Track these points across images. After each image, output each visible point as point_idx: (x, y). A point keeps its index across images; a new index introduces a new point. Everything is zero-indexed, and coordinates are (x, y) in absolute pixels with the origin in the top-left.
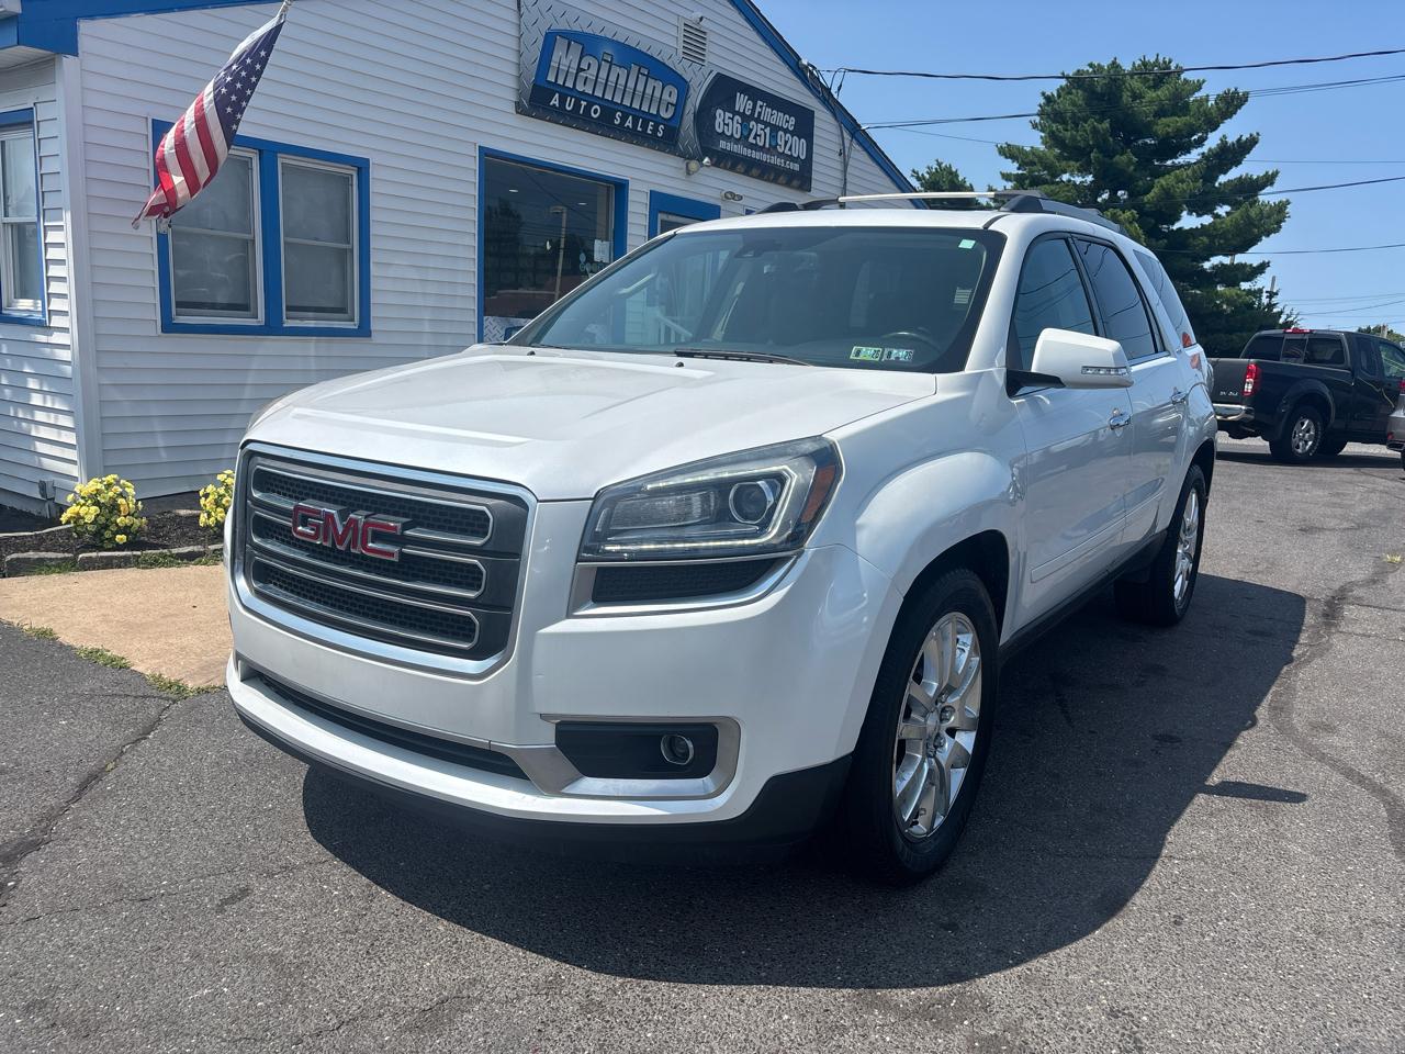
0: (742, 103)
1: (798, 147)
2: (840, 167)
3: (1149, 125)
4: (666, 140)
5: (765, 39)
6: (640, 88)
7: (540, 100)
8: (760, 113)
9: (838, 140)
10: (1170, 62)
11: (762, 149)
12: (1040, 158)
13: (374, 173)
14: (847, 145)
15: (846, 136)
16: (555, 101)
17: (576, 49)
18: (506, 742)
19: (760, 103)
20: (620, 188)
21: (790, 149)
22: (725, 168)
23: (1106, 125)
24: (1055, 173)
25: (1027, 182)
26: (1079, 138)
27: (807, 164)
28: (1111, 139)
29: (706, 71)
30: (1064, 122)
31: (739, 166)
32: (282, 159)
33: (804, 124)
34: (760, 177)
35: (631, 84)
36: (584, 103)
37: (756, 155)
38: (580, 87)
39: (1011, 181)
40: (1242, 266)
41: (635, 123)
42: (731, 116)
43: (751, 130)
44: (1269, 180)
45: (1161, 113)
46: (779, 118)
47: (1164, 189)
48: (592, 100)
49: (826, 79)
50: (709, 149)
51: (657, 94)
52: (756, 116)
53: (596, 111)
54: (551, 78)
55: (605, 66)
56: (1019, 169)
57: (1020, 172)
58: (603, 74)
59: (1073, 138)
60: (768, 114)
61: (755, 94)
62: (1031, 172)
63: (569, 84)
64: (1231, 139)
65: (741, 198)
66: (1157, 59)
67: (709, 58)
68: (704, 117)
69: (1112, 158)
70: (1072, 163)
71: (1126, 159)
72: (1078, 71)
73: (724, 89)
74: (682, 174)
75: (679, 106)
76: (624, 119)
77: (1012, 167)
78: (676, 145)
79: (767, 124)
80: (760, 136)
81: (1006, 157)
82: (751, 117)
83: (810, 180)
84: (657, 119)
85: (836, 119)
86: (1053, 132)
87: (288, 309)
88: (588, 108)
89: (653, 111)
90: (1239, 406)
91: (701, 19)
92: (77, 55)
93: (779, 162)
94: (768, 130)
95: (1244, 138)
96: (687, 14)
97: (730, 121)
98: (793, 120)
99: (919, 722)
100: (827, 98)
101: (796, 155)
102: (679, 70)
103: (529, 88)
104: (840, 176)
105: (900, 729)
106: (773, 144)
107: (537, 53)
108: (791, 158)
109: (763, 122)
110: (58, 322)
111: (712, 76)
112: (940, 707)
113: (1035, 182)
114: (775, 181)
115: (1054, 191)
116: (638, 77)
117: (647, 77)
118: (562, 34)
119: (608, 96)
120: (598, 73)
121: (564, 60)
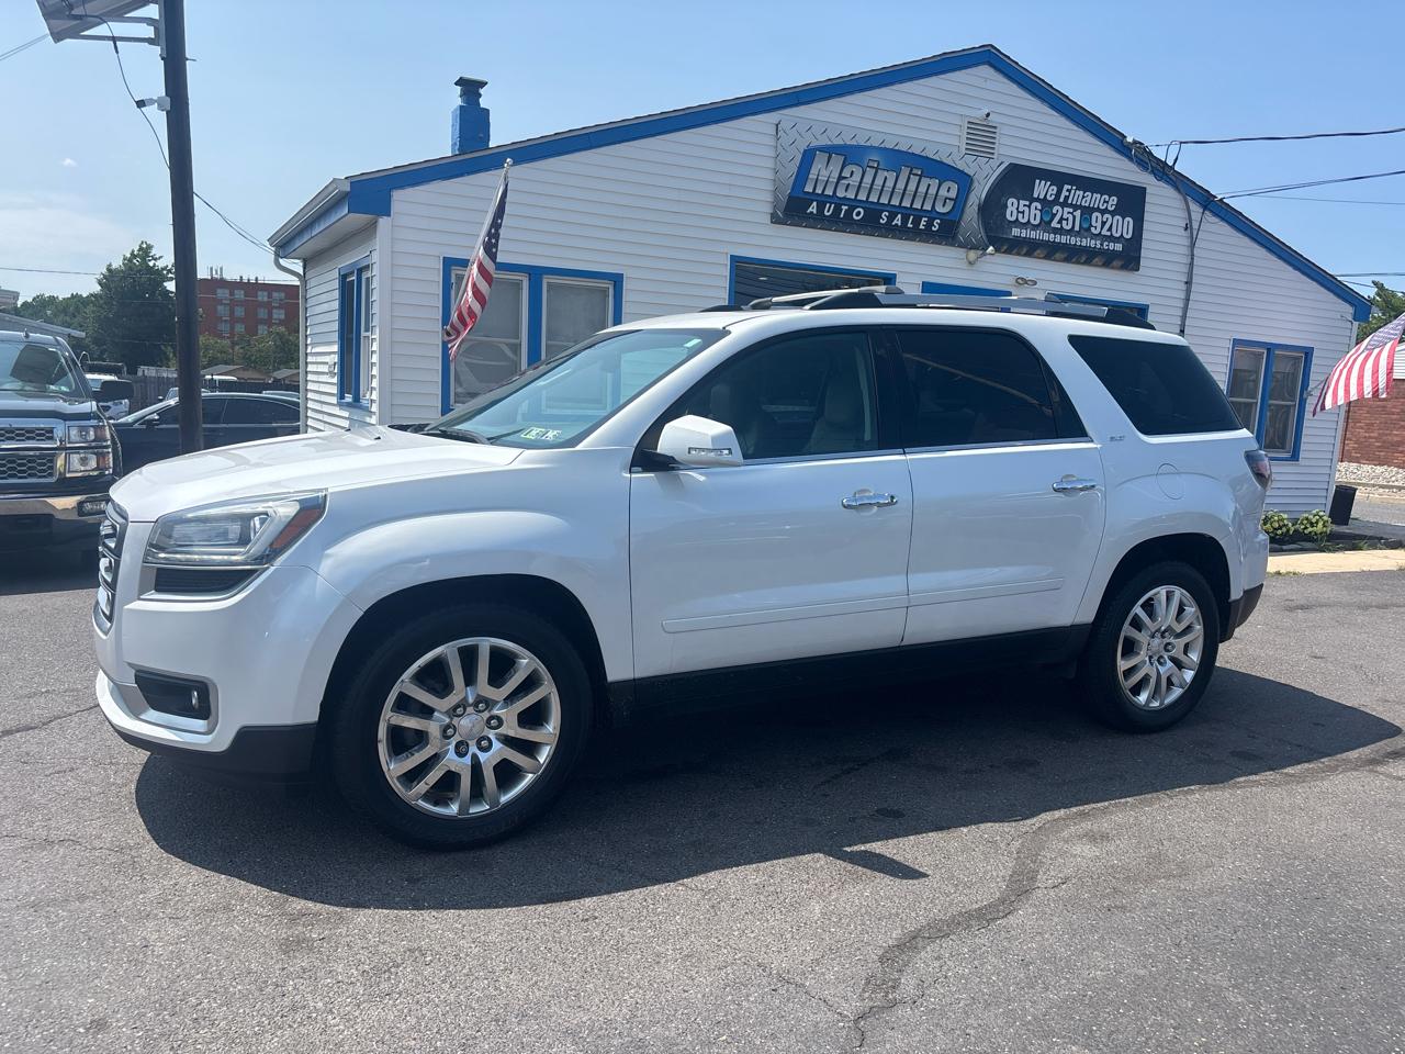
0: (1042, 189)
1: (1124, 227)
2: (1187, 242)
5: (1077, 123)
6: (912, 187)
7: (795, 209)
8: (1067, 198)
9: (1182, 214)
11: (1070, 232)
13: (626, 285)
14: (1196, 216)
15: (1196, 208)
16: (813, 209)
17: (837, 161)
19: (1067, 187)
20: (890, 279)
21: (1110, 229)
22: (1019, 254)
27: (1134, 243)
29: (994, 163)
31: (1038, 251)
32: (547, 279)
33: (1131, 201)
34: (1067, 260)
35: (901, 185)
37: (1063, 239)
38: (841, 194)
41: (905, 221)
42: (1027, 203)
43: (1054, 215)
46: (1094, 200)
48: (854, 203)
49: (1159, 153)
50: (998, 236)
51: (933, 191)
52: (1061, 200)
53: (858, 214)
54: (809, 188)
55: (870, 173)
58: (868, 179)
60: (1077, 196)
61: (1058, 178)
63: (829, 192)
65: (1035, 283)
67: (1000, 150)
68: (992, 209)
73: (1018, 179)
74: (964, 265)
75: (960, 201)
76: (892, 217)
78: (954, 237)
79: (1076, 207)
80: (1067, 219)
82: (1056, 202)
83: (1137, 259)
84: (932, 215)
85: (1179, 191)
88: (849, 213)
89: (928, 207)
91: (988, 115)
92: (389, 215)
93: (1094, 244)
94: (1078, 213)
96: (974, 113)
97: (1026, 209)
98: (1114, 200)
99: (438, 720)
100: (1164, 171)
101: (1118, 235)
102: (960, 165)
103: (784, 200)
104: (1187, 253)
105: (389, 717)
106: (1085, 226)
107: (793, 168)
108: (1111, 238)
109: (1071, 205)
110: (375, 408)
111: (1003, 167)
112: (486, 715)
114: (1088, 263)
116: (909, 178)
117: (921, 176)
118: (822, 149)
119: (873, 199)
120: (862, 179)
121: (824, 172)
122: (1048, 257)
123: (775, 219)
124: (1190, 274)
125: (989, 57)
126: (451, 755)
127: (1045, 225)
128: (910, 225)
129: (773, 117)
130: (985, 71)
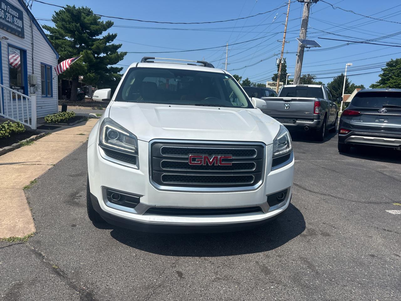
0: (4, 6)
2: (30, 31)
3: (89, 27)
8: (9, 10)
9: (30, 22)
10: (90, 9)
11: (10, 22)
12: (56, 31)
14: (32, 24)
19: (8, 7)
21: (18, 24)
22: (0, 28)
23: (79, 25)
24: (63, 36)
25: (54, 38)
27: (23, 29)
31: (5, 29)
33: (21, 15)
34: (11, 33)
37: (9, 25)
40: (117, 68)
42: (1, 10)
43: (7, 16)
44: (120, 46)
46: (14, 13)
56: (51, 33)
57: (51, 34)
59: (69, 27)
60: (11, 11)
61: (7, 4)
62: (55, 35)
64: (111, 34)
65: (8, 39)
69: (81, 34)
79: (11, 14)
80: (9, 18)
82: (6, 11)
83: (24, 35)
85: (29, 15)
86: (63, 24)
93: (15, 28)
94: (11, 16)
95: (114, 34)
97: (1, 12)
98: (17, 14)
101: (20, 26)
104: (31, 34)
106: (13, 21)
108: (18, 27)
113: (57, 38)
114: (14, 34)
115: (64, 42)
122: (7, 31)
124: (33, 41)
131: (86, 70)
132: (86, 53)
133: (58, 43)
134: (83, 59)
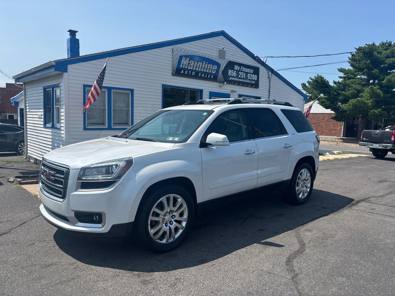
0: (236, 67)
1: (255, 77)
2: (268, 81)
3: (384, 61)
4: (214, 78)
5: (243, 51)
6: (206, 66)
7: (178, 72)
8: (242, 70)
9: (267, 74)
10: (391, 42)
11: (243, 78)
12: (350, 72)
13: (135, 92)
14: (270, 75)
15: (270, 73)
16: (182, 72)
17: (188, 59)
18: (66, 215)
19: (242, 67)
20: (201, 91)
21: (252, 78)
22: (231, 84)
23: (369, 61)
24: (355, 76)
25: (347, 78)
26: (360, 66)
27: (257, 81)
28: (371, 65)
29: (225, 61)
30: (356, 62)
31: (236, 84)
32: (112, 91)
33: (256, 71)
34: (243, 86)
35: (203, 66)
36: (190, 72)
37: (241, 80)
38: (189, 68)
39: (342, 78)
41: (205, 75)
43: (239, 74)
45: (387, 57)
46: (248, 70)
47: (388, 79)
48: (192, 71)
49: (262, 59)
50: (227, 80)
51: (211, 68)
52: (241, 70)
53: (193, 73)
54: (181, 66)
55: (196, 62)
56: (344, 75)
57: (345, 76)
58: (196, 64)
60: (245, 70)
61: (240, 65)
62: (348, 76)
63: (186, 67)
65: (236, 92)
66: (387, 42)
67: (226, 57)
68: (225, 72)
69: (371, 71)
70: (360, 73)
71: (376, 71)
72: (360, 47)
73: (231, 65)
74: (219, 87)
75: (218, 70)
76: (202, 74)
77: (342, 75)
78: (217, 80)
79: (244, 72)
80: (242, 75)
81: (340, 72)
82: (239, 71)
83: (258, 85)
84: (211, 74)
85: (266, 69)
87: (113, 124)
88: (191, 73)
89: (210, 72)
90: (390, 145)
91: (224, 48)
92: (67, 72)
93: (248, 81)
94: (245, 74)
96: (220, 48)
97: (233, 72)
98: (252, 71)
99: (161, 217)
100: (263, 64)
101: (254, 79)
102: (217, 61)
103: (175, 69)
104: (268, 84)
105: (151, 218)
106: (246, 77)
107: (177, 61)
108: (252, 80)
109: (243, 72)
110: (62, 128)
111: (227, 62)
112: (171, 215)
113: (349, 78)
114: (247, 86)
115: (354, 81)
116: (205, 64)
117: (208, 64)
118: (184, 56)
119: (197, 69)
120: (194, 64)
121: (185, 62)
122: (238, 85)
123: (173, 75)
124: (270, 89)
125: (222, 34)
126: (165, 227)
127: (237, 77)
128: (206, 77)
129: (171, 47)
130: (222, 37)
131: (370, 106)
132: (371, 89)
133: (348, 83)
134: (369, 95)
